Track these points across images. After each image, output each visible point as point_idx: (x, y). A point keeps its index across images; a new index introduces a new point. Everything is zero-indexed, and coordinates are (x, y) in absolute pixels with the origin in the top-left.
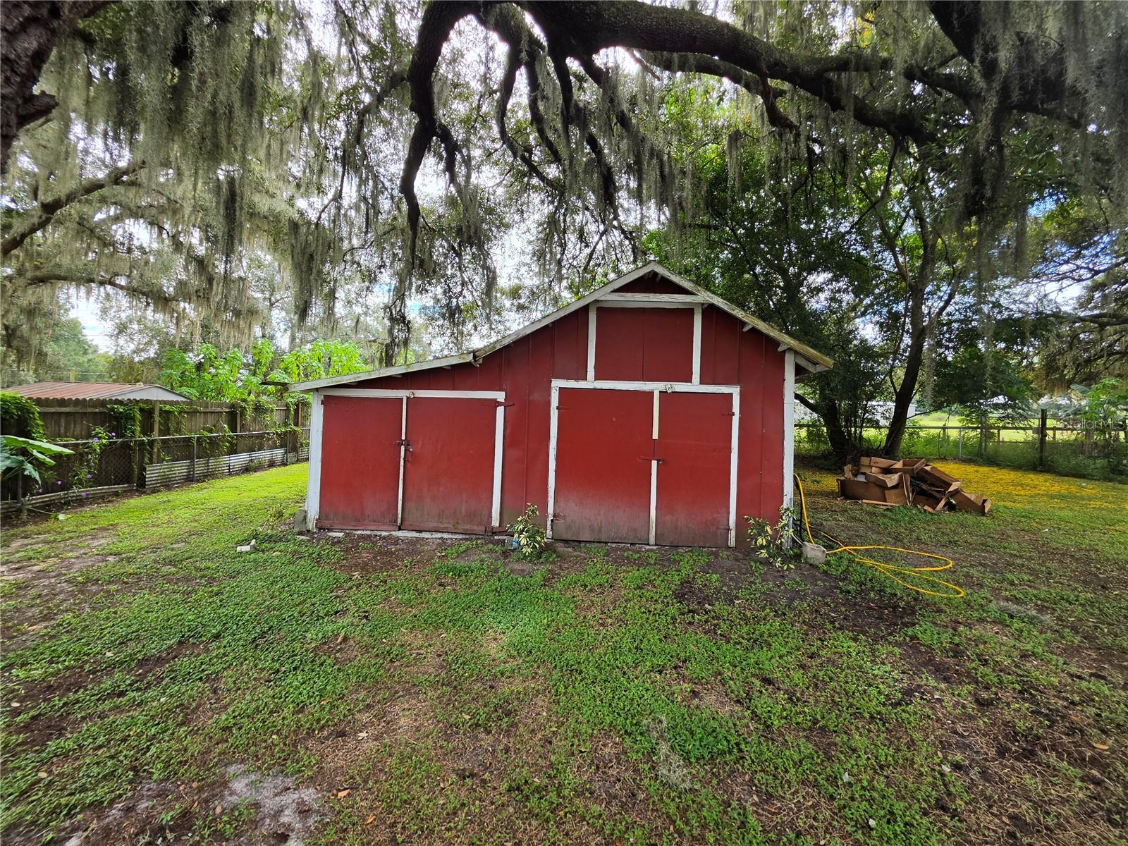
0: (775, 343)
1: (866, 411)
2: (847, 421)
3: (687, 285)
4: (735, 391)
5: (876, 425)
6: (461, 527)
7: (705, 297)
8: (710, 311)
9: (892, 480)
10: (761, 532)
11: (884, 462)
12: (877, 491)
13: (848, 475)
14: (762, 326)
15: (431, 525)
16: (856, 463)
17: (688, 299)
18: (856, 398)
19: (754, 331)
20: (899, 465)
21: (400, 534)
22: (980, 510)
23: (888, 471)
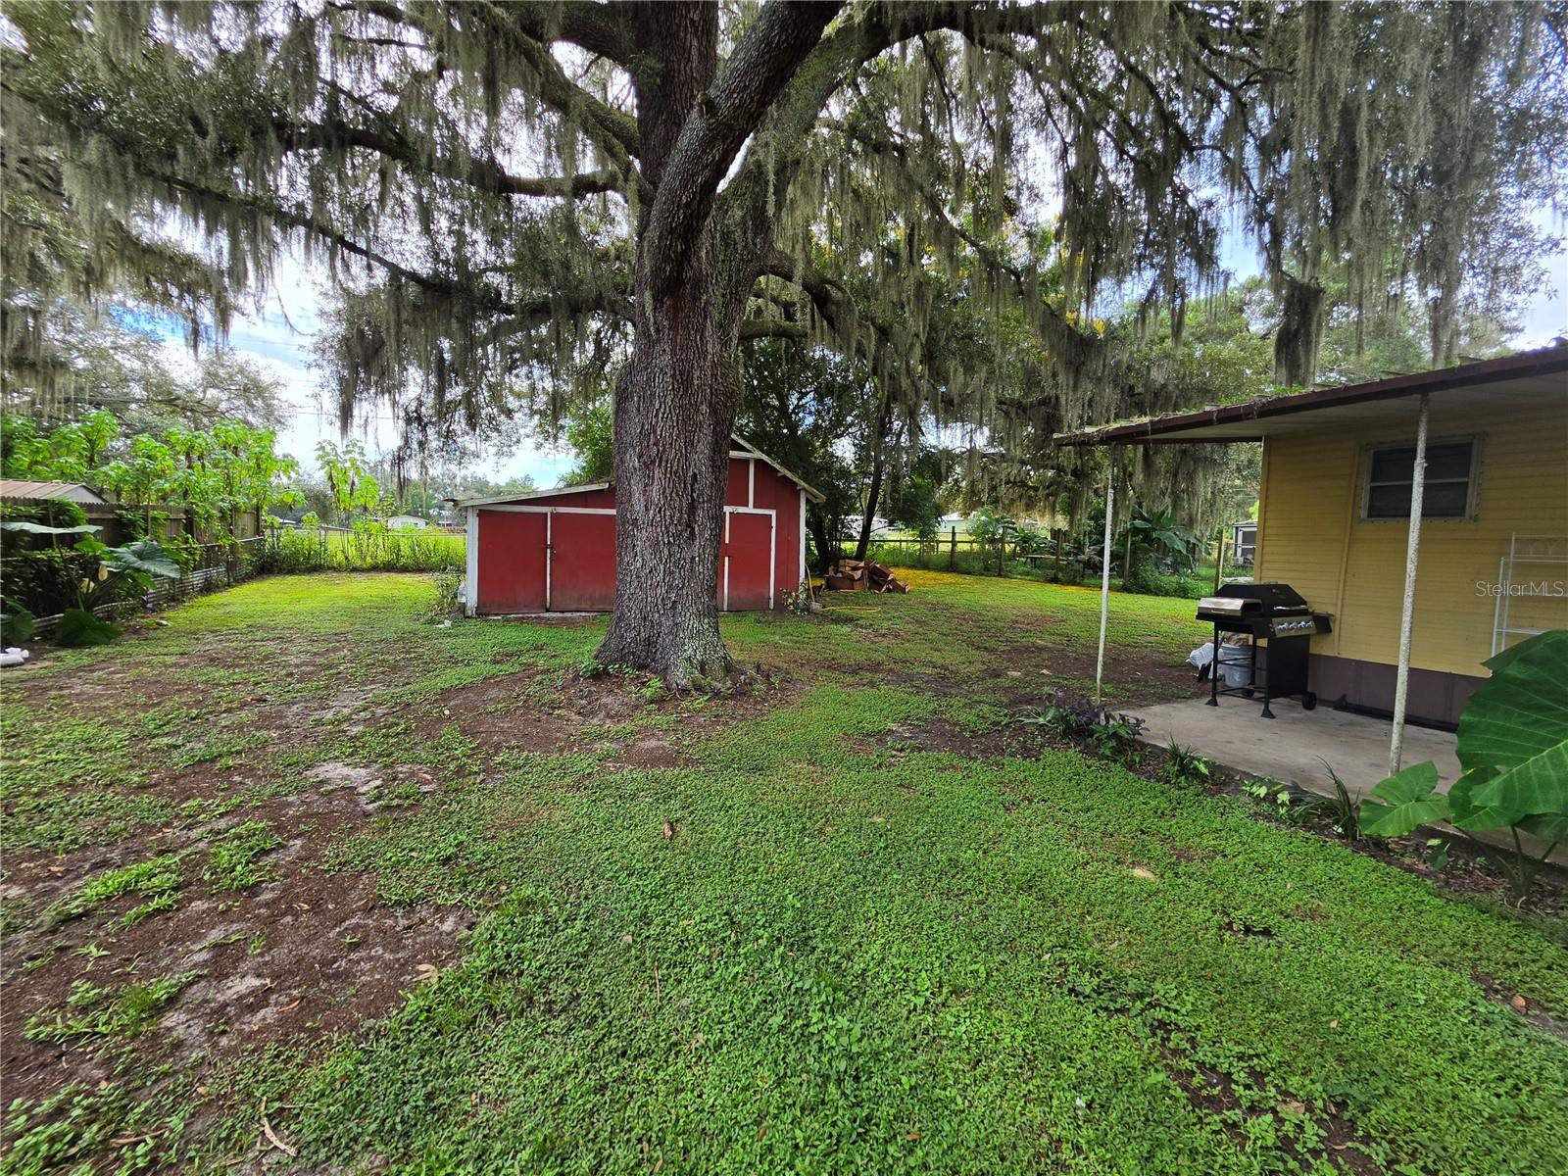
0: (796, 484)
1: (843, 527)
2: (830, 535)
3: (747, 446)
4: (773, 513)
5: (851, 538)
6: (596, 607)
7: (758, 455)
8: (759, 462)
9: (858, 574)
10: (790, 595)
11: (853, 563)
12: (849, 583)
13: (831, 573)
14: (789, 474)
15: (574, 607)
16: (837, 565)
17: (748, 455)
18: (836, 515)
19: (785, 476)
20: (862, 564)
21: (547, 615)
22: (903, 590)
23: (855, 569)
